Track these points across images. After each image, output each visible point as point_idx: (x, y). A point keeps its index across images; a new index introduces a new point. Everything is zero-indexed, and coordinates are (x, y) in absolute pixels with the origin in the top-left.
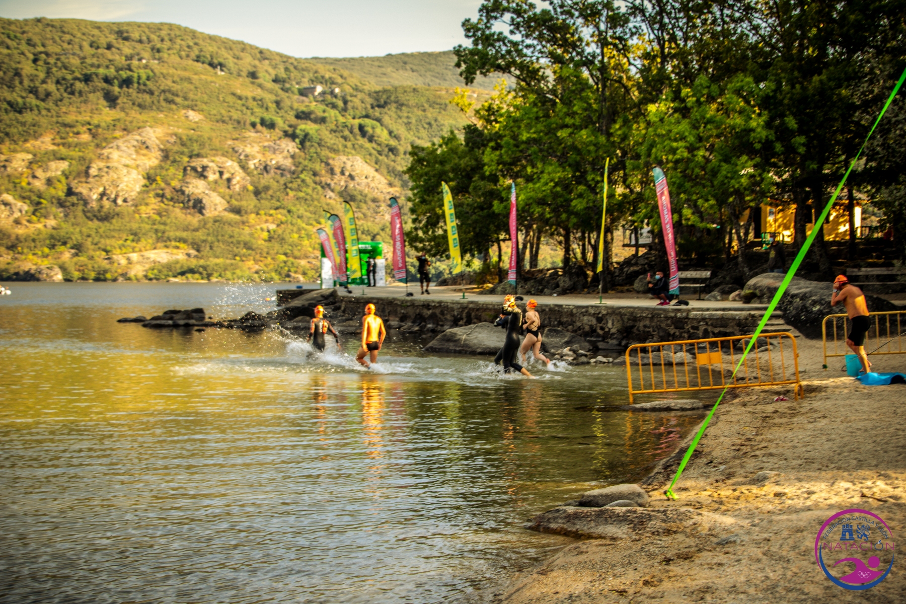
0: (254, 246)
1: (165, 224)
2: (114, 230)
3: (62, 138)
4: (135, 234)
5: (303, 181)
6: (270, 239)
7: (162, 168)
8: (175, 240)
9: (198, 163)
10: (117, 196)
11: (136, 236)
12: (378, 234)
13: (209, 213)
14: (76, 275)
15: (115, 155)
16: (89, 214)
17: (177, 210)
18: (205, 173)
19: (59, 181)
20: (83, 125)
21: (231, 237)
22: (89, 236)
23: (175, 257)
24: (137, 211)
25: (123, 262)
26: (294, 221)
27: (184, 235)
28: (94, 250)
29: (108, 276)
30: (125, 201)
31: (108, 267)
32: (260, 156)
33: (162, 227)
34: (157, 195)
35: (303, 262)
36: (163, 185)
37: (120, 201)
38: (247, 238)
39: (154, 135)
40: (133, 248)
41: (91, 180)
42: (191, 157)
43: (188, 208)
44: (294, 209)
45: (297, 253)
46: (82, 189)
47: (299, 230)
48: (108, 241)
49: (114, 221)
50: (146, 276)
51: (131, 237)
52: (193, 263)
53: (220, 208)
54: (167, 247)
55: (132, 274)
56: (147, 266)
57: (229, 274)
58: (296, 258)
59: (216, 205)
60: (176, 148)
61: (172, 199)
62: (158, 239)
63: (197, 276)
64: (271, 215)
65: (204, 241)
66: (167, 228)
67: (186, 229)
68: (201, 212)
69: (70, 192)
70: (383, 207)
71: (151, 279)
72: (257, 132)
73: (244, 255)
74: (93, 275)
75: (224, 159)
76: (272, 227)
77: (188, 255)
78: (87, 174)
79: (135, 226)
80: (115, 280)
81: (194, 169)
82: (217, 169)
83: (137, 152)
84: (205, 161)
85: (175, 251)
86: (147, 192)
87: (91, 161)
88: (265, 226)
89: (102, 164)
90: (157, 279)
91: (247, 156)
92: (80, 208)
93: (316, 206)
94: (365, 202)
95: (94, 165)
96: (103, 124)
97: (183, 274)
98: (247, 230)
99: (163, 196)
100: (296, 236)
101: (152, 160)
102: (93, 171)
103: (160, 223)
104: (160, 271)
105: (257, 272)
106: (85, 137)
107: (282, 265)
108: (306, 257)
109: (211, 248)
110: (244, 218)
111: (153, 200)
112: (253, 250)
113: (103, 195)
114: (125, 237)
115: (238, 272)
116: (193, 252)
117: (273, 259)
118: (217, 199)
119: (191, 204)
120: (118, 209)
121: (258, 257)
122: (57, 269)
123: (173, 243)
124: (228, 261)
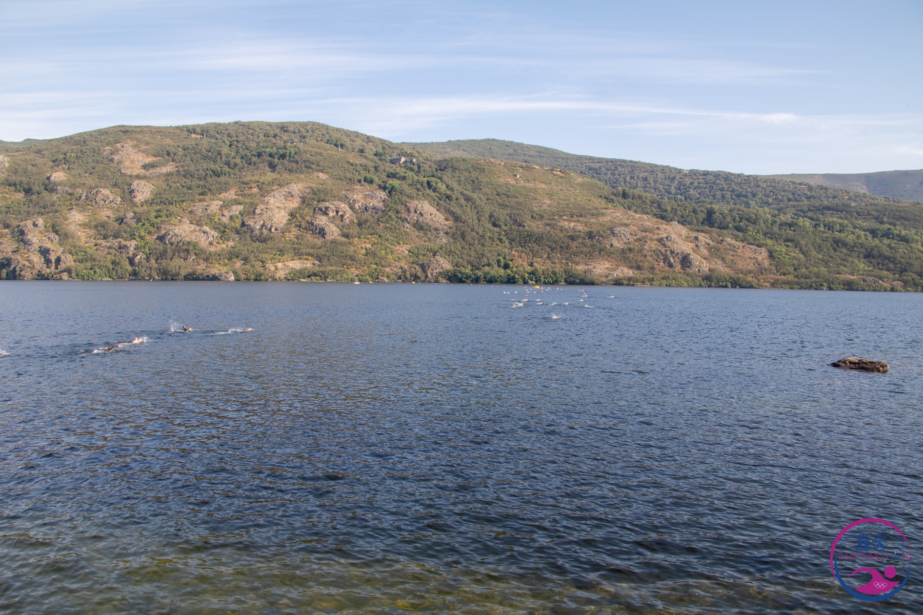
0: (356, 259)
1: (300, 244)
2: (268, 248)
3: (241, 191)
4: (281, 251)
5: (390, 216)
6: (366, 254)
7: (300, 208)
8: (306, 255)
9: (322, 205)
10: (271, 227)
11: (282, 252)
12: (438, 251)
13: (329, 237)
14: (243, 276)
15: (272, 201)
16: (254, 239)
17: (309, 236)
18: (327, 212)
19: (237, 218)
20: (254, 183)
21: (342, 252)
22: (252, 252)
23: (305, 266)
24: (284, 236)
25: (273, 268)
26: (383, 243)
27: (312, 251)
28: (255, 261)
29: (263, 277)
30: (276, 229)
31: (262, 272)
32: (362, 201)
33: (298, 246)
34: (297, 226)
35: (387, 269)
36: (300, 219)
37: (273, 230)
38: (352, 253)
39: (297, 188)
40: (280, 259)
41: (256, 216)
42: (318, 202)
43: (316, 234)
44: (383, 235)
45: (383, 263)
46: (250, 222)
47: (386, 248)
48: (264, 255)
49: (269, 242)
50: (286, 278)
51: (278, 253)
52: (317, 269)
53: (336, 234)
54: (300, 259)
55: (277, 276)
56: (287, 271)
57: (339, 277)
58: (383, 266)
59: (333, 232)
60: (309, 196)
61: (305, 228)
62: (295, 254)
63: (318, 278)
64: (368, 239)
65: (325, 255)
66: (302, 247)
67: (313, 247)
68: (323, 237)
69: (243, 224)
70: (442, 234)
71: (289, 280)
72: (361, 186)
73: (349, 265)
74: (253, 277)
75: (340, 203)
76: (369, 246)
77: (314, 264)
78: (254, 213)
79: (281, 245)
80: (267, 280)
81: (320, 209)
82: (334, 209)
83: (285, 199)
84: (327, 204)
85: (305, 262)
86: (291, 224)
87: (257, 205)
88: (363, 246)
89: (263, 207)
90: (293, 280)
91: (354, 201)
92: (249, 234)
93: (397, 233)
94: (430, 231)
95: (258, 207)
96: (266, 182)
97: (309, 276)
98: (352, 248)
99: (300, 226)
100: (383, 252)
101: (294, 204)
102: (258, 211)
103: (297, 244)
104: (295, 275)
105: (357, 276)
106: (255, 190)
107: (374, 271)
108: (390, 266)
109: (328, 260)
110: (351, 241)
111: (294, 229)
112: (354, 260)
113: (263, 226)
114: (275, 253)
115: (345, 275)
116: (317, 262)
117: (368, 267)
118: (333, 228)
119: (317, 231)
120: (271, 235)
121: (358, 265)
122: (231, 273)
123: (304, 257)
124: (338, 269)
